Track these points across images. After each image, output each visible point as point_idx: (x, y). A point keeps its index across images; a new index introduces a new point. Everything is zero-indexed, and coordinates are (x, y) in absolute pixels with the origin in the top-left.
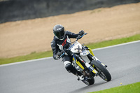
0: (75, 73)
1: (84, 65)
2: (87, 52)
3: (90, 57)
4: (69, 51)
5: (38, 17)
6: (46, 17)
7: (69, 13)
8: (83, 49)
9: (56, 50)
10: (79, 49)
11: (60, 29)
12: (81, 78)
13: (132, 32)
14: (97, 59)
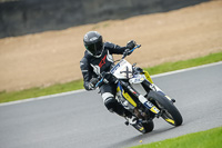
0: (120, 114)
1: (136, 99)
2: (141, 78)
3: (145, 85)
4: (111, 75)
5: (9, 36)
6: (21, 35)
7: (59, 29)
8: (134, 73)
9: (89, 74)
10: (127, 72)
11: (95, 39)
12: (130, 121)
13: (158, 58)
14: (158, 89)
